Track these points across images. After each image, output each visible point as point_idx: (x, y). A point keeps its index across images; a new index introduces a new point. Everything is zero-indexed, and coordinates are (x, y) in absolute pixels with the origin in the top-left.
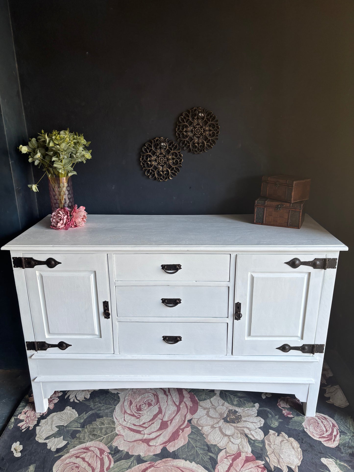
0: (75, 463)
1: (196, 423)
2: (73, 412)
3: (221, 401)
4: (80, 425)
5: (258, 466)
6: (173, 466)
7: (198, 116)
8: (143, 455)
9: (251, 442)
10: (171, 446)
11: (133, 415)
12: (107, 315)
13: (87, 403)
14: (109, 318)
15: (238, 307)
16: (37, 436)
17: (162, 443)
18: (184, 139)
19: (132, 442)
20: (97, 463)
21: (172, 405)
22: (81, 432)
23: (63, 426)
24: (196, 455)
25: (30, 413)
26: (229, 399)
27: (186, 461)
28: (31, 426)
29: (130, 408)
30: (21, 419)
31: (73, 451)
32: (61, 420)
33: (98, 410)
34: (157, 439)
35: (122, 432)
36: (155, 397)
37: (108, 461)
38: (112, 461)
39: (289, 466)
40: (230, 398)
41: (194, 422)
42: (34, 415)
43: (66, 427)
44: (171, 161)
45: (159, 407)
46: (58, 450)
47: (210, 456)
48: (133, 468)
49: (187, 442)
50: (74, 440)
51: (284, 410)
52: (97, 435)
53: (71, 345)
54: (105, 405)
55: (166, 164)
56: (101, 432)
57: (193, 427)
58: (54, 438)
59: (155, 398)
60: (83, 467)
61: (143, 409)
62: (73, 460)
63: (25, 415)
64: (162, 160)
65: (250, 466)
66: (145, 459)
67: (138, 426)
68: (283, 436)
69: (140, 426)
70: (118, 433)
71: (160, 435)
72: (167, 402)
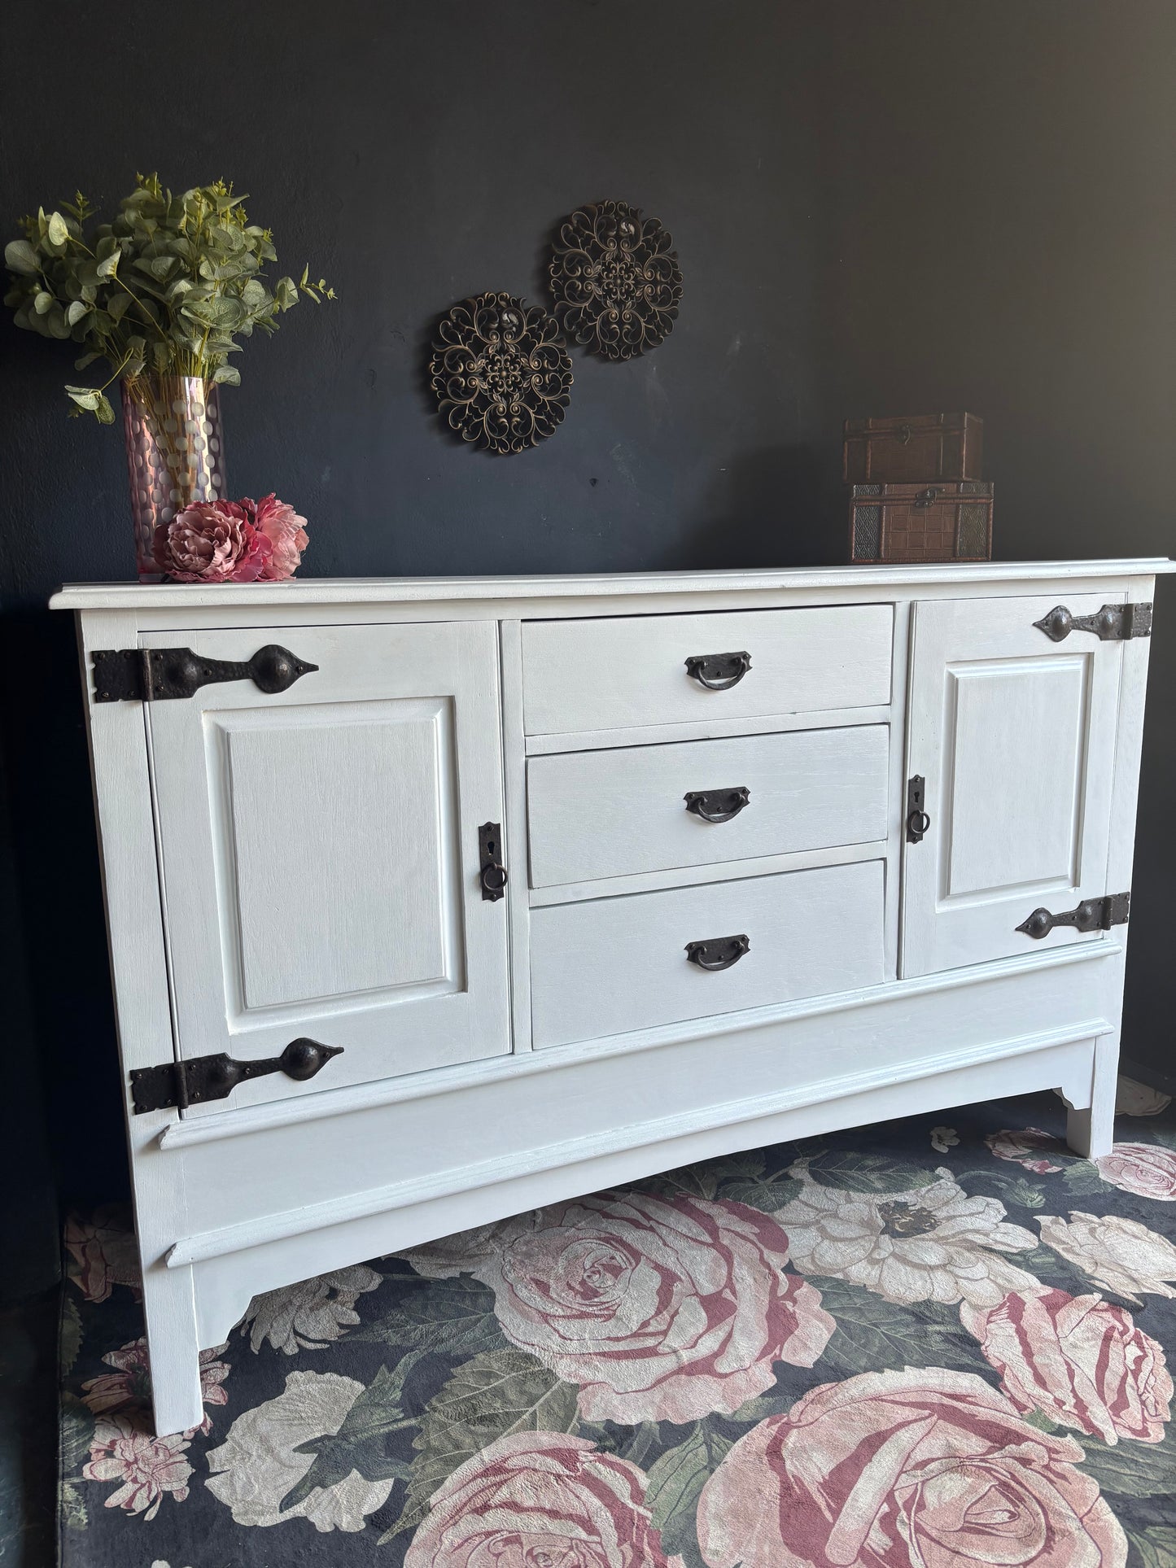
0: (490, 1530)
1: (813, 1269)
2: (329, 1382)
3: (837, 1194)
4: (397, 1411)
5: (1094, 1309)
6: (853, 1400)
7: (618, 231)
8: (725, 1409)
9: (1020, 1259)
10: (795, 1352)
11: (583, 1316)
12: (492, 882)
13: (366, 1337)
14: (501, 895)
15: (917, 795)
16: (233, 1511)
17: (757, 1354)
18: (578, 305)
19: (651, 1388)
20: (578, 1497)
21: (690, 1247)
22: (421, 1430)
23: (327, 1437)
24: (896, 1346)
25: (135, 1447)
26: (851, 1182)
27: (880, 1370)
28: (179, 1488)
29: (551, 1298)
30: (103, 1479)
31: (443, 1500)
32: (301, 1424)
33: (434, 1344)
34: (730, 1348)
35: (586, 1374)
36: (611, 1244)
37: (618, 1475)
38: (630, 1468)
39: (1169, 1280)
40: (853, 1178)
41: (804, 1265)
42: (157, 1449)
43: (343, 1435)
44: (535, 379)
45: (652, 1265)
46: (378, 1521)
47: (939, 1333)
48: (729, 1458)
49: (835, 1324)
50: (416, 1464)
51: (1024, 1162)
52: (498, 1416)
53: (339, 1051)
54: (450, 1321)
55: (520, 389)
56: (506, 1401)
57: (816, 1281)
58: (318, 1489)
59: (616, 1247)
60: (533, 1530)
61: (600, 1287)
62: (469, 1524)
63: (110, 1461)
64: (504, 373)
65: (1075, 1318)
66: (745, 1417)
67: (627, 1337)
68: (1081, 1220)
69: (635, 1335)
70: (574, 1381)
71: (730, 1335)
72: (665, 1244)
